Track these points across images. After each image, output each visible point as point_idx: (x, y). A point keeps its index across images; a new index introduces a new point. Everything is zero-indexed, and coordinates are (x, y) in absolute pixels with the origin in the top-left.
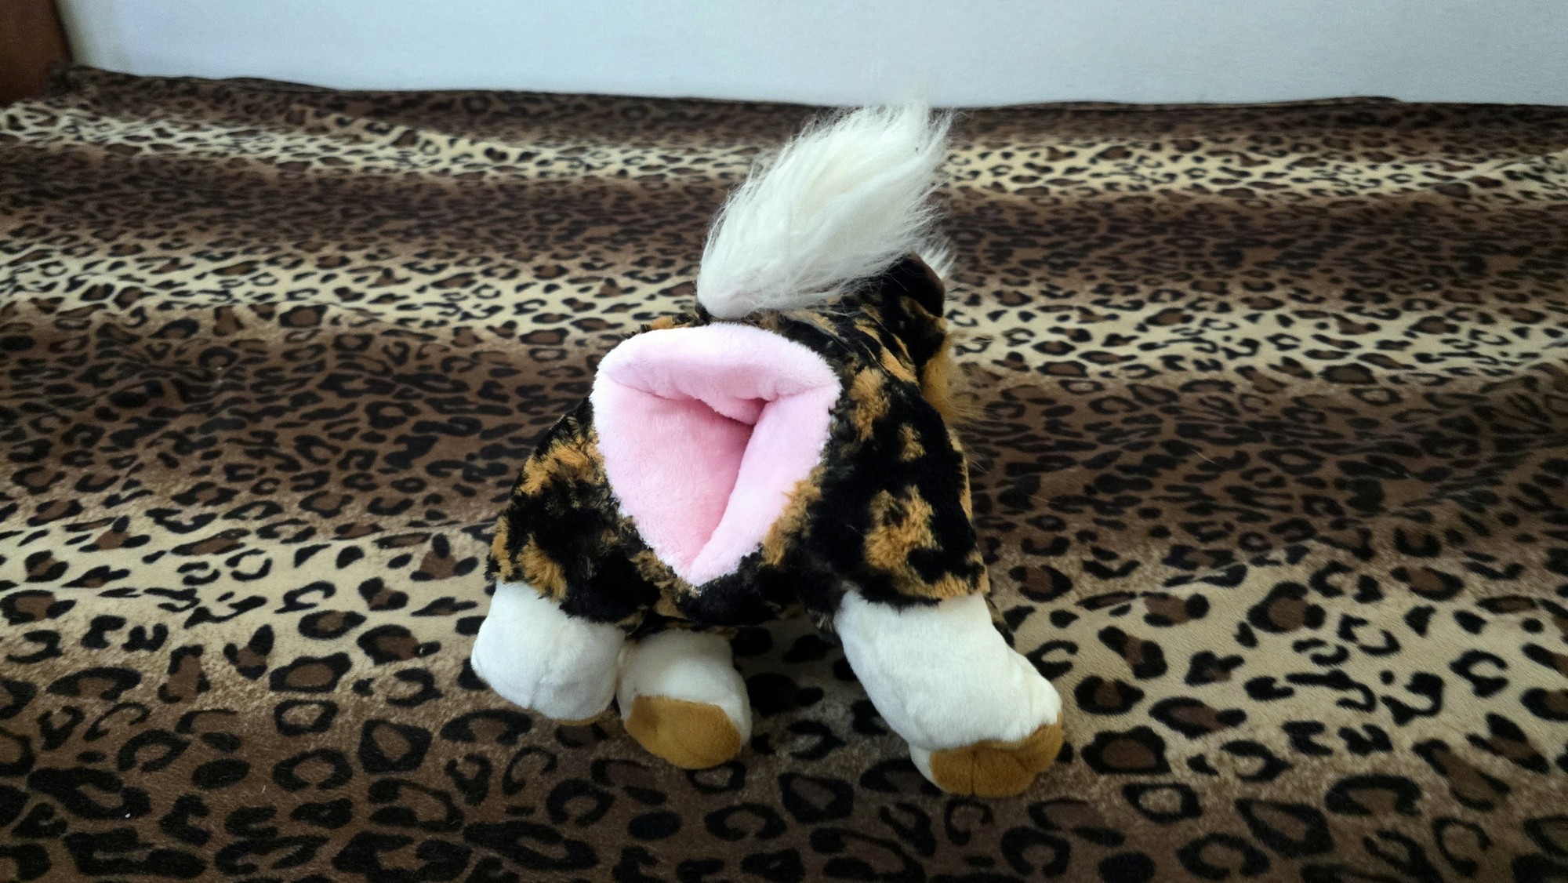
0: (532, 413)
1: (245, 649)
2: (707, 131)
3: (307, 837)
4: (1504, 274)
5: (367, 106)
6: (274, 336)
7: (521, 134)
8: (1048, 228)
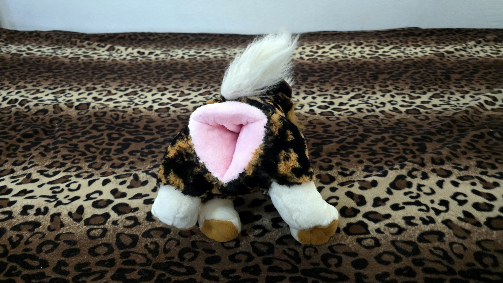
0: (161, 134)
1: (75, 213)
2: (208, 44)
3: (101, 271)
4: (456, 80)
5: (97, 38)
6: (74, 113)
7: (149, 46)
8: (318, 71)
